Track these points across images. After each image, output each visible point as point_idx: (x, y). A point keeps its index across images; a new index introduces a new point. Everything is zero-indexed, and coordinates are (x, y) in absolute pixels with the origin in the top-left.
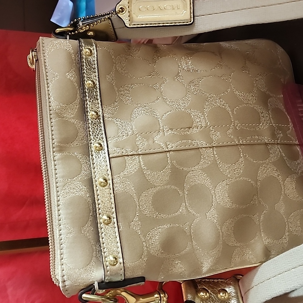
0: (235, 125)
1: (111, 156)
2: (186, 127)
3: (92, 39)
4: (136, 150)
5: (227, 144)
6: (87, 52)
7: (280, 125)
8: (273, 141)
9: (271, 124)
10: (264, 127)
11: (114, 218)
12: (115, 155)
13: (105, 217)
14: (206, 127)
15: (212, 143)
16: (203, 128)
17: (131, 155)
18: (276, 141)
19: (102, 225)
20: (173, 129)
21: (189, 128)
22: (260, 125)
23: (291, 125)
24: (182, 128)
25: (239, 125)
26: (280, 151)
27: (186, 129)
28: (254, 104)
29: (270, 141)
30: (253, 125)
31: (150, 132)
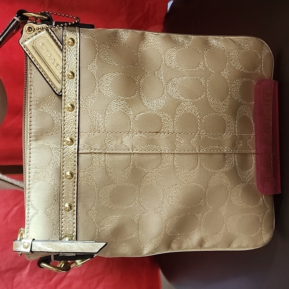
0: (200, 134)
1: (80, 152)
2: (155, 131)
3: (77, 27)
4: (104, 149)
5: (188, 152)
6: (70, 42)
7: (242, 134)
8: (231, 151)
9: (234, 134)
10: (227, 136)
11: (74, 207)
12: (84, 151)
13: (67, 205)
14: (173, 134)
15: (174, 150)
16: (170, 134)
17: (99, 153)
18: (234, 151)
19: (63, 211)
20: (142, 132)
21: (158, 132)
22: (224, 134)
23: (253, 134)
24: (150, 132)
25: (204, 134)
26: (235, 161)
27: (154, 133)
28: (224, 113)
29: (229, 151)
30: (218, 134)
31: (120, 132)
